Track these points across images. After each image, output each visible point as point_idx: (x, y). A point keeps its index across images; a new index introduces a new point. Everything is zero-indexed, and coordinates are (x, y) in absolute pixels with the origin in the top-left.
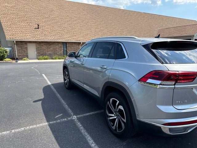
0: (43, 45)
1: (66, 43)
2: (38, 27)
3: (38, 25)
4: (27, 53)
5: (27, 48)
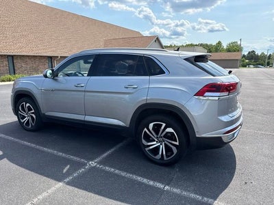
1: (12, 56)
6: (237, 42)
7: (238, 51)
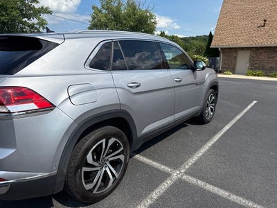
0: (261, 53)
2: (264, 24)
3: (265, 21)
4: (235, 65)
5: (236, 57)
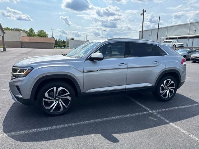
6: (43, 30)
7: (46, 37)
